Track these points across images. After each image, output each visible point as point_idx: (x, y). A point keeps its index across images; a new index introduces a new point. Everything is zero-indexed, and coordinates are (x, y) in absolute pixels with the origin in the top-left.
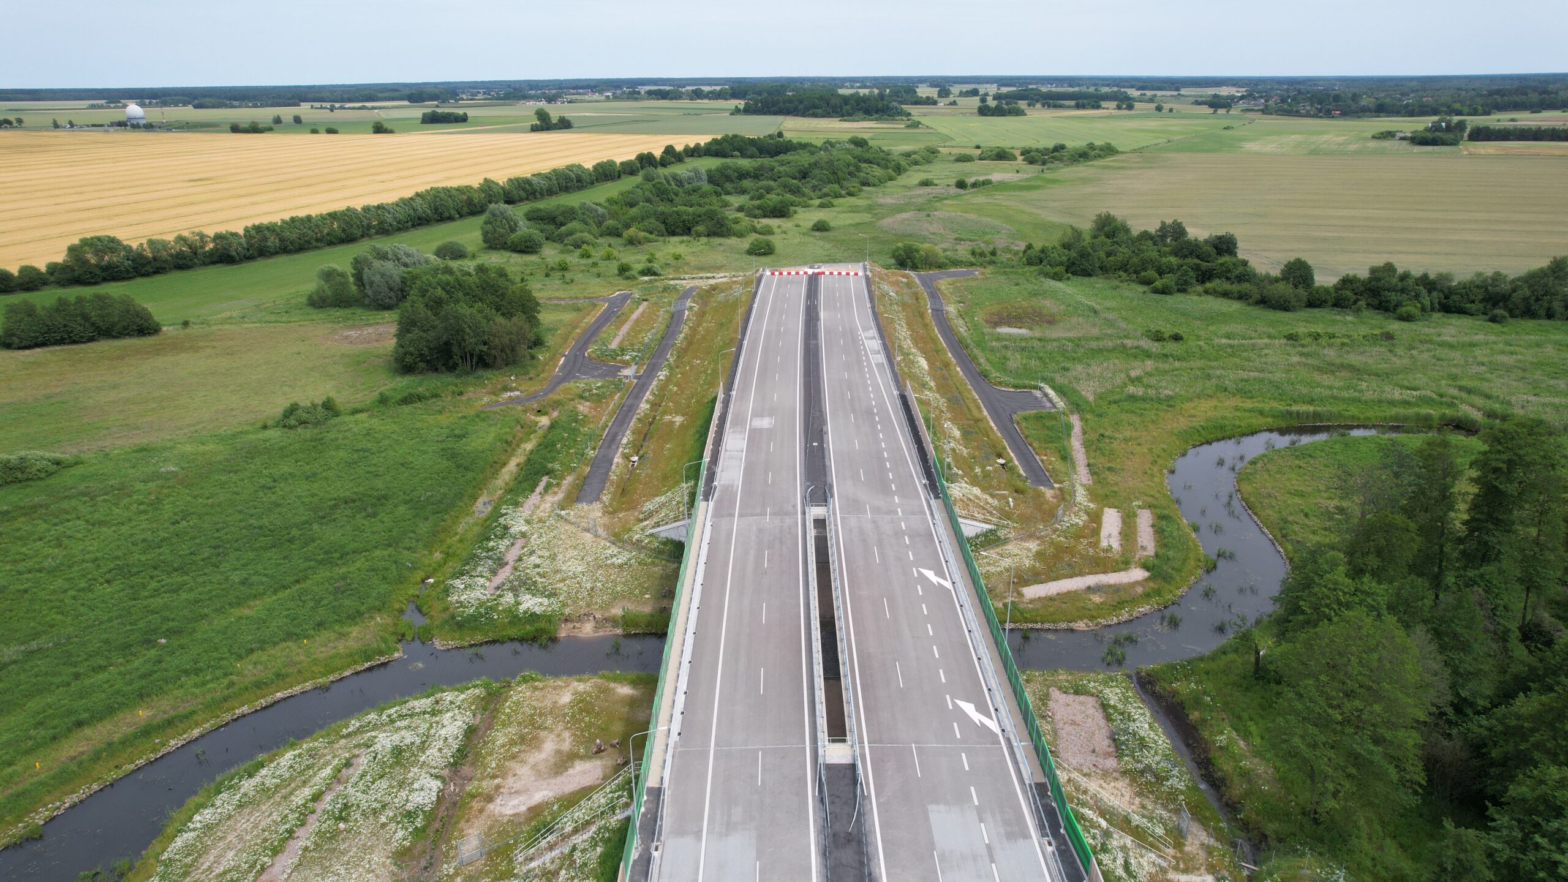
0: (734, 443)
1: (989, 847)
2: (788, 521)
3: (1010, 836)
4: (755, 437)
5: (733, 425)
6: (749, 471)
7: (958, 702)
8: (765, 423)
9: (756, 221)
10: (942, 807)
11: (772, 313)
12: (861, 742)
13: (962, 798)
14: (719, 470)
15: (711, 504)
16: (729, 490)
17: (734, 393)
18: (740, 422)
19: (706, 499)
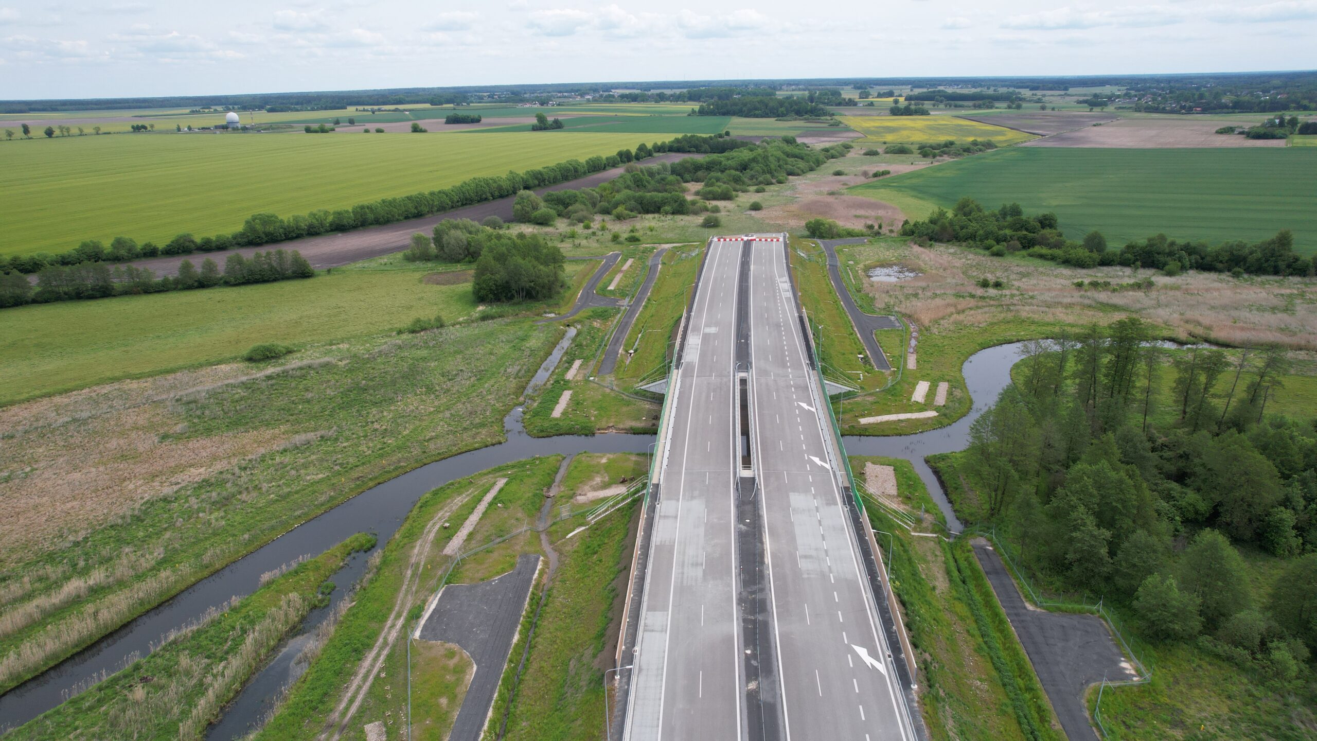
0: (694, 342)
1: (817, 508)
2: (725, 379)
3: (828, 504)
4: (706, 338)
5: (693, 331)
6: (703, 355)
7: (811, 457)
8: (713, 330)
9: (707, 202)
10: (796, 494)
11: (719, 265)
12: (759, 469)
13: (807, 491)
14: (684, 354)
15: (680, 371)
16: (690, 366)
17: (693, 314)
18: (697, 329)
19: (677, 368)
